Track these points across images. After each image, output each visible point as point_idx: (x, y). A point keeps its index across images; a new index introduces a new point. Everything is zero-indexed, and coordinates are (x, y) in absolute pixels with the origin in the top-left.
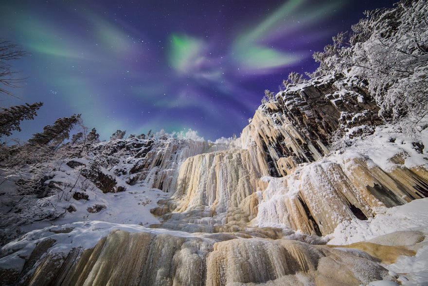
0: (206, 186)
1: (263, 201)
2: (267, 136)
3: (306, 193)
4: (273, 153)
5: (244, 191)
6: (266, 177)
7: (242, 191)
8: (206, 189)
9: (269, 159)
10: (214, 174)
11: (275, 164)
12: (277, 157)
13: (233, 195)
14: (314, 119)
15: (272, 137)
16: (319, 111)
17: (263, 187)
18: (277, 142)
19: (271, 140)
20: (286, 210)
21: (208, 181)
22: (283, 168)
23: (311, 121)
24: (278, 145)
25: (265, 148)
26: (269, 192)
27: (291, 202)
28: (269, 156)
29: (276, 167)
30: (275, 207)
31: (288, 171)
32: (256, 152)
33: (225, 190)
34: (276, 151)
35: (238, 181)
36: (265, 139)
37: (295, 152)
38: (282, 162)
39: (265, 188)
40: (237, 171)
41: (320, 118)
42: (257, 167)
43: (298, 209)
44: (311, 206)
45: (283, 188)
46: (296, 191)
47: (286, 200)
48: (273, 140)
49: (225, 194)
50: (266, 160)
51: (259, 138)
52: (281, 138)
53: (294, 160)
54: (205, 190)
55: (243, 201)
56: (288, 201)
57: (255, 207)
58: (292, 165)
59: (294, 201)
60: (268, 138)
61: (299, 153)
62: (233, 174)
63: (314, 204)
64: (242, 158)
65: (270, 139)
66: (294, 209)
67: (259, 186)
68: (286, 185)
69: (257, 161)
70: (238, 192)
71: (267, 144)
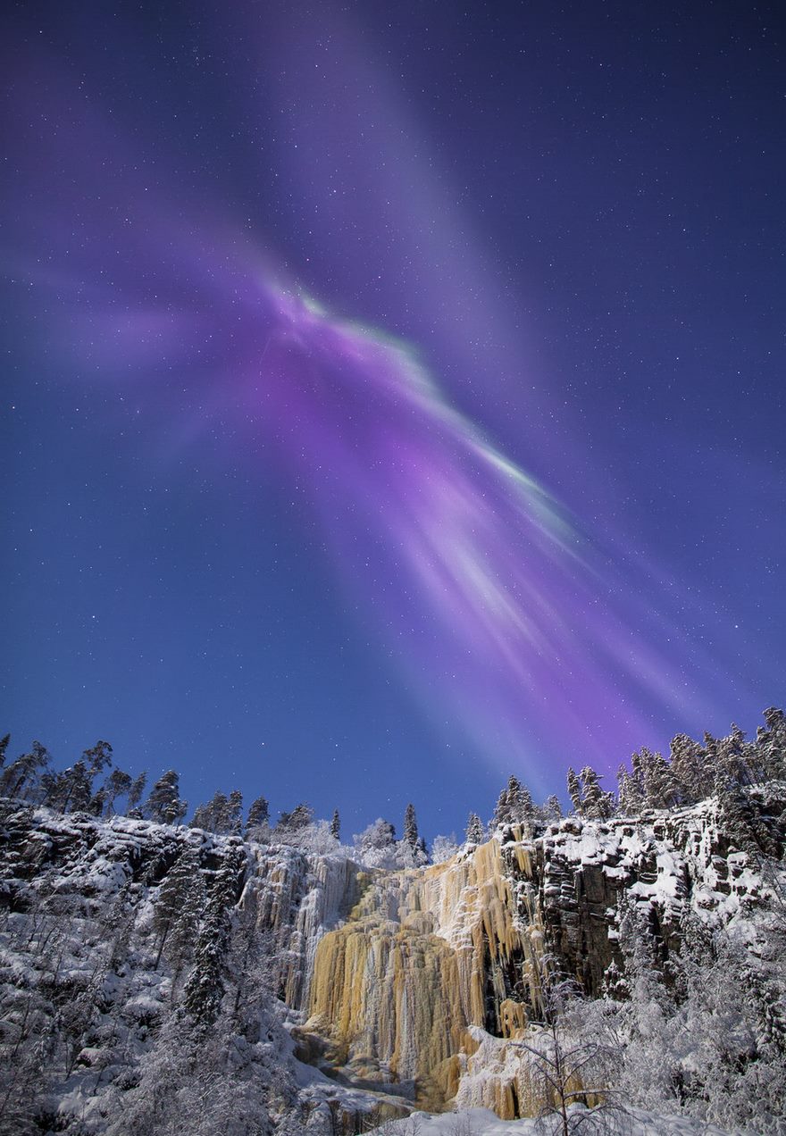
0: (379, 1019)
1: (467, 1073)
2: (496, 935)
3: (520, 1083)
4: (498, 979)
5: (441, 1048)
6: (476, 1030)
7: (438, 1048)
8: (379, 1025)
9: (488, 990)
10: (392, 995)
11: (497, 1004)
12: (503, 993)
13: (423, 1052)
14: (576, 950)
15: (504, 945)
16: (588, 936)
17: (469, 1049)
18: (511, 961)
19: (501, 952)
20: (494, 1099)
21: (382, 1010)
22: (507, 1022)
23: (570, 952)
24: (511, 966)
25: (487, 962)
26: (478, 1062)
27: (502, 1090)
28: (490, 983)
29: (497, 1013)
30: (482, 1089)
31: (513, 1030)
32: (471, 966)
33: (411, 1037)
34: (505, 978)
35: (432, 1025)
36: (491, 939)
37: (532, 996)
38: (509, 1008)
39: (474, 1051)
40: (431, 1003)
41: (584, 952)
42: (466, 1002)
43: (507, 1101)
44: (520, 1101)
45: (497, 1062)
46: (512, 1075)
47: (497, 1084)
48: (505, 952)
49: (411, 1046)
50: (483, 993)
51: (481, 932)
52: (518, 954)
53: (525, 1014)
54: (376, 1028)
55: (438, 1065)
56: (500, 1087)
57: (454, 1082)
58: (521, 1022)
59: (506, 1088)
60: (498, 941)
61: (537, 1003)
62: (426, 1009)
63: (523, 1101)
64: (443, 972)
65: (500, 945)
66: (503, 1099)
67: (464, 1045)
68: (503, 1059)
69: (469, 988)
70: (432, 1049)
71: (493, 956)
